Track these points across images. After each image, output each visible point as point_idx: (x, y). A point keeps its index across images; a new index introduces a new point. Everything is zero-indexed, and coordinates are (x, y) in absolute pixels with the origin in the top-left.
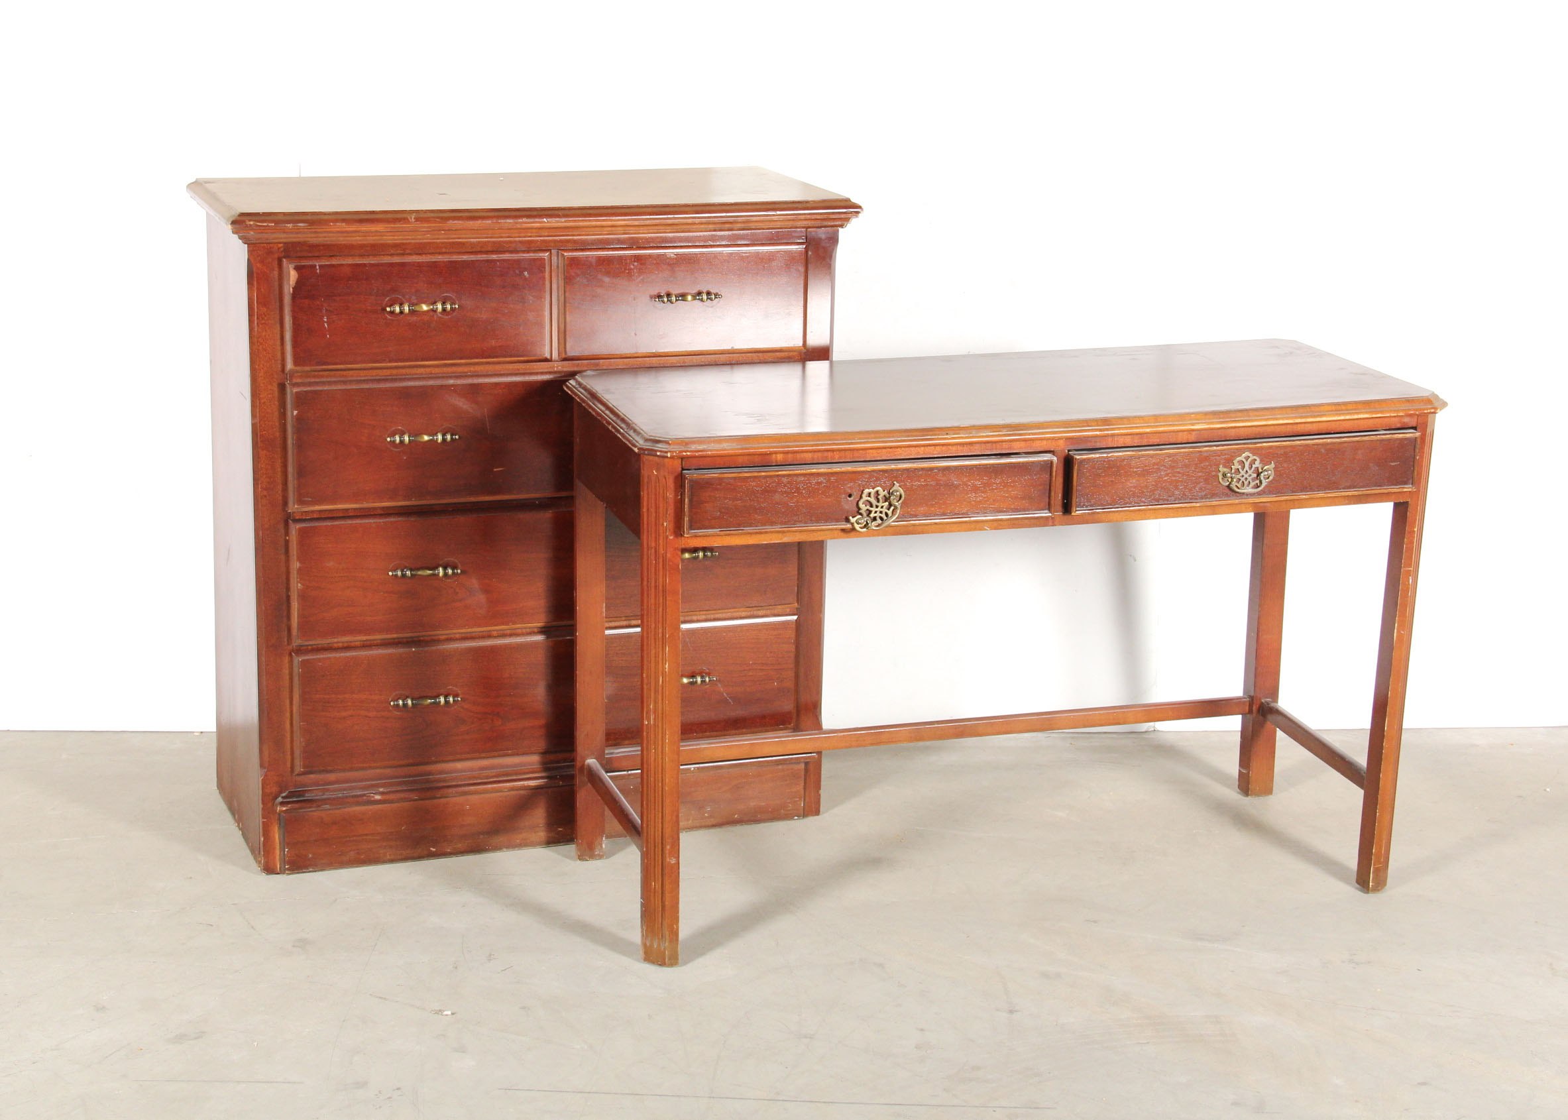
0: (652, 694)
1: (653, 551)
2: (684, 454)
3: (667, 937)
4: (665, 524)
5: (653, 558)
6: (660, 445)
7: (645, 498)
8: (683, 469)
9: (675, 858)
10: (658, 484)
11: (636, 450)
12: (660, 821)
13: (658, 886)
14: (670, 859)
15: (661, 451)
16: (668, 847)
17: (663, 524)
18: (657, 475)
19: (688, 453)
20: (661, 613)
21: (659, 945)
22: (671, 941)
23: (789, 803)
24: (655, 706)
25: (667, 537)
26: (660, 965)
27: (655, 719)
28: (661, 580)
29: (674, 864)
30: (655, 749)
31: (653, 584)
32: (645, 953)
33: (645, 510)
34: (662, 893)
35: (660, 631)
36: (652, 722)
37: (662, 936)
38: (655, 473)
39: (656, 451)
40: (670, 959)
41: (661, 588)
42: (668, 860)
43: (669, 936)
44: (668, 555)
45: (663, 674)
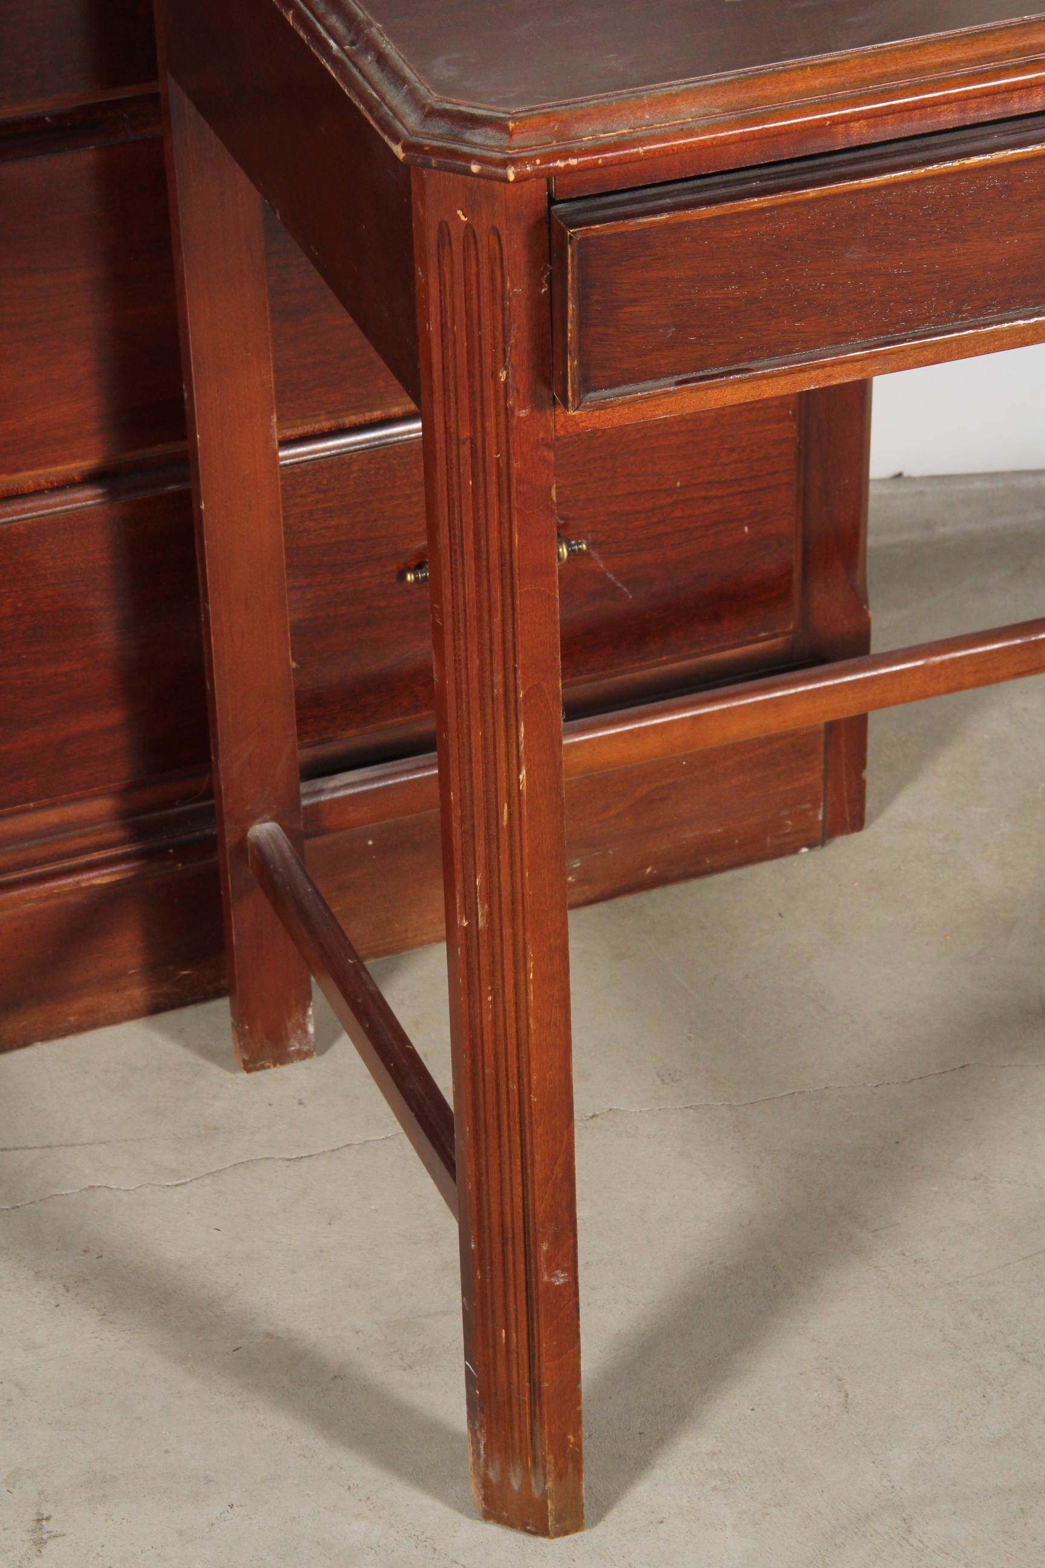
0: (480, 849)
1: (466, 450)
2: (560, 164)
3: (550, 1467)
4: (503, 376)
5: (466, 469)
6: (477, 136)
7: (434, 291)
8: (552, 201)
9: (563, 1270)
10: (473, 253)
11: (398, 150)
12: (518, 1178)
13: (519, 1338)
14: (550, 1276)
15: (481, 160)
16: (545, 1247)
17: (495, 375)
18: (468, 225)
19: (573, 162)
20: (497, 630)
21: (526, 1485)
22: (560, 1476)
23: (788, 817)
24: (488, 881)
25: (509, 412)
26: (530, 1532)
27: (490, 915)
28: (494, 535)
29: (565, 1285)
30: (493, 993)
31: (469, 546)
32: (486, 1499)
33: (433, 326)
34: (531, 1358)
35: (499, 678)
36: (482, 923)
37: (534, 1462)
38: (463, 218)
39: (469, 158)
40: (559, 1519)
41: (494, 557)
42: (546, 1278)
43: (556, 1463)
44: (516, 465)
45: (513, 794)
